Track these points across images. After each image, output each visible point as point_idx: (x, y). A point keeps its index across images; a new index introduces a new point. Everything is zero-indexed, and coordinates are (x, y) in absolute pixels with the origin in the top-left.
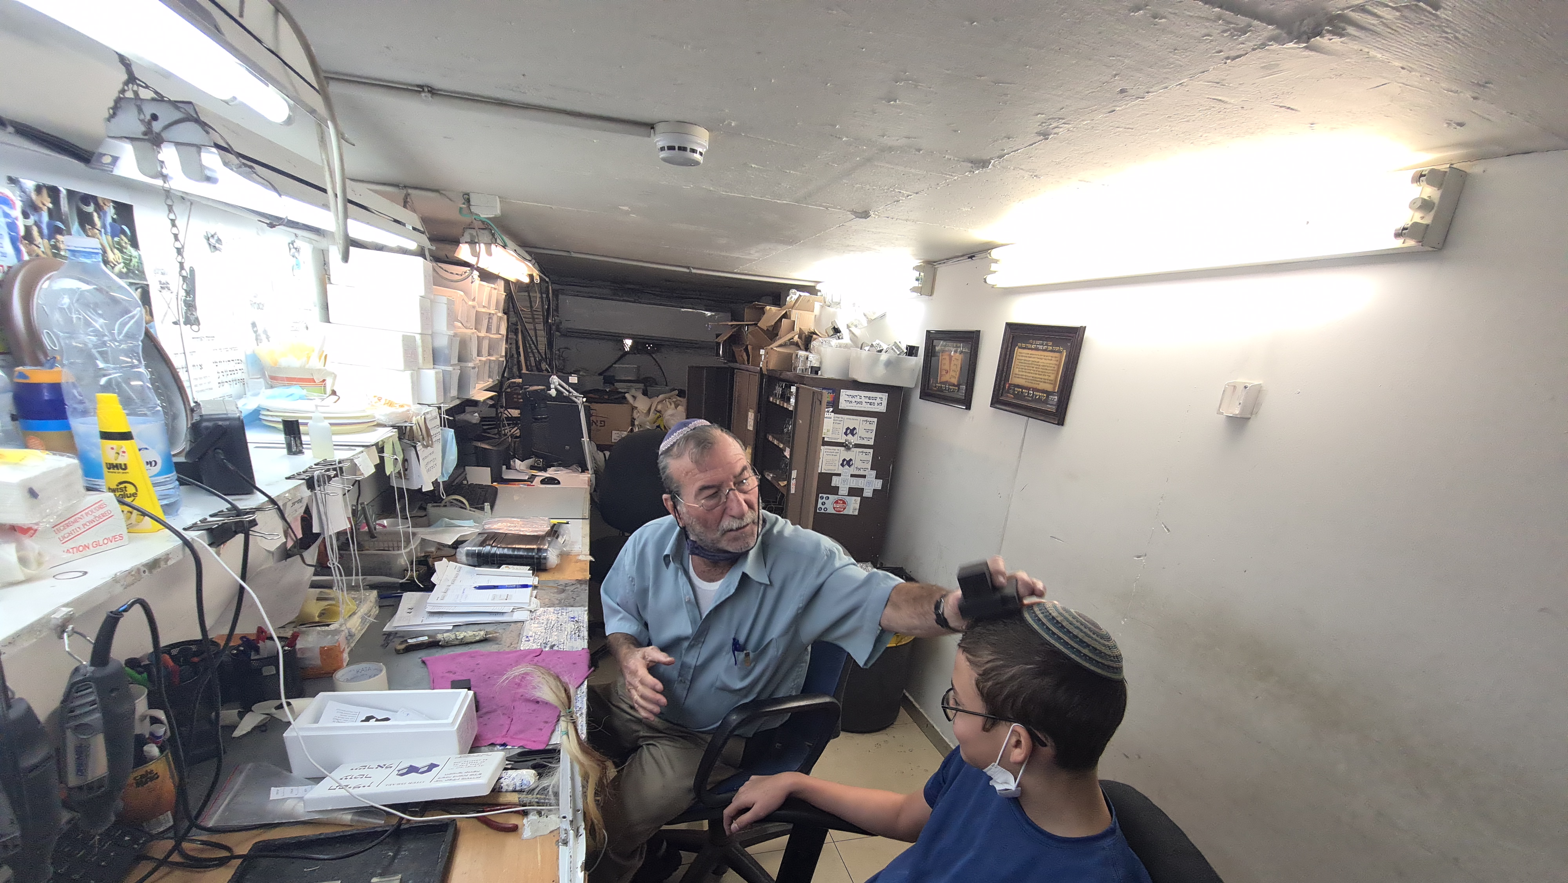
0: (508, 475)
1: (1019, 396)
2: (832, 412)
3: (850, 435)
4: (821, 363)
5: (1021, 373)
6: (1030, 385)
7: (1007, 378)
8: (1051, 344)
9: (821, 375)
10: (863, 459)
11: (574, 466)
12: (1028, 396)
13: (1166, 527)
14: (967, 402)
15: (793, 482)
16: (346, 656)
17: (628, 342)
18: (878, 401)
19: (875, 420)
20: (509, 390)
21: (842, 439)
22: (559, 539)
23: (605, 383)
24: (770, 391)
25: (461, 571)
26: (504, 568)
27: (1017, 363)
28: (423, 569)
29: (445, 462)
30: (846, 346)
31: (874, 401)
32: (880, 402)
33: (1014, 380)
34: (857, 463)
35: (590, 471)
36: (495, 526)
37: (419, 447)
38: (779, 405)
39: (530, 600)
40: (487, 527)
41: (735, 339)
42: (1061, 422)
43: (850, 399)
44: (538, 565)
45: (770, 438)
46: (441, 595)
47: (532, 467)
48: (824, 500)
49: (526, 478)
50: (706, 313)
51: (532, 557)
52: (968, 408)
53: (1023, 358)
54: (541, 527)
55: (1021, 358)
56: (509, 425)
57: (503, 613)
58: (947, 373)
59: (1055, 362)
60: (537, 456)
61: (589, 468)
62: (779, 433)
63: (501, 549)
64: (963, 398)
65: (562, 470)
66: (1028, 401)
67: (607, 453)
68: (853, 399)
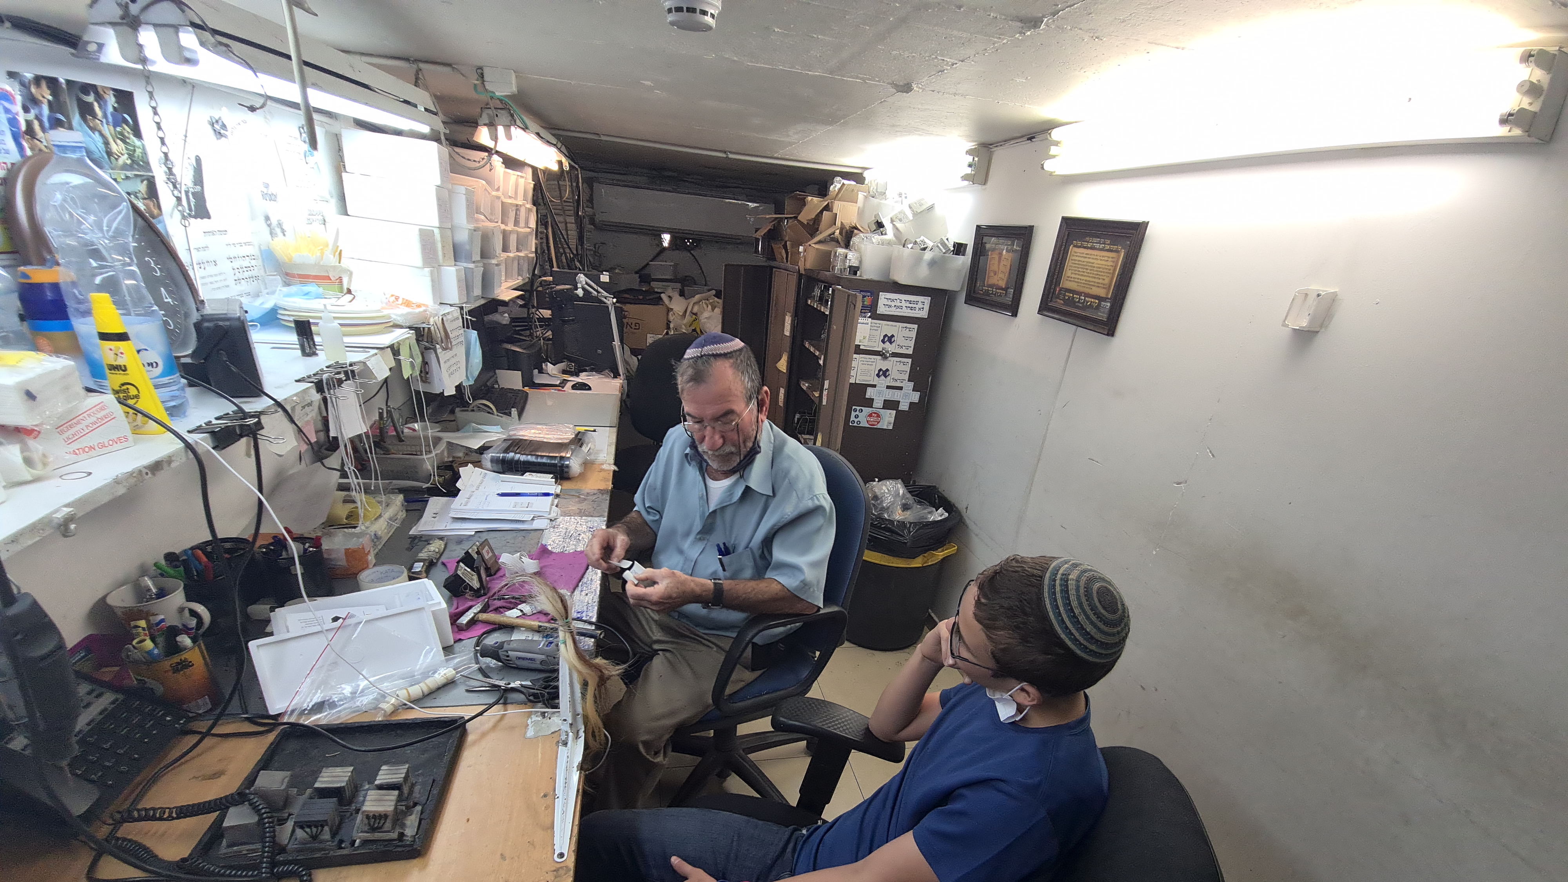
0: (539, 379)
1: (1070, 302)
2: (869, 317)
3: (888, 343)
4: (860, 262)
5: (1073, 276)
6: (1081, 289)
7: (1058, 283)
8: (1109, 242)
9: (860, 276)
10: (900, 369)
11: (607, 371)
12: (1079, 302)
13: (1210, 452)
14: (1013, 309)
15: (825, 393)
16: (371, 558)
17: (666, 238)
18: (920, 305)
19: (916, 326)
20: (540, 289)
21: (879, 347)
22: (583, 448)
23: (641, 282)
24: (808, 294)
25: (487, 477)
26: (527, 476)
27: (1070, 264)
28: (448, 475)
29: (469, 365)
30: (889, 243)
31: (915, 306)
32: (921, 307)
33: (1066, 284)
34: (894, 374)
35: (622, 377)
36: (521, 433)
37: (439, 351)
38: (816, 309)
39: (551, 509)
40: (512, 433)
41: (774, 235)
42: (1111, 333)
43: (889, 303)
44: (561, 473)
45: (807, 345)
46: (464, 501)
47: (564, 372)
48: (857, 413)
49: (558, 383)
50: (750, 204)
51: (555, 465)
52: (1015, 314)
53: (1077, 258)
54: (566, 434)
55: (1073, 258)
56: (541, 326)
57: (523, 522)
58: (995, 274)
59: (1111, 264)
60: (570, 360)
61: (621, 374)
62: (815, 338)
63: (524, 456)
64: (1010, 303)
65: (593, 376)
66: (1078, 307)
67: (640, 357)
68: (893, 304)
